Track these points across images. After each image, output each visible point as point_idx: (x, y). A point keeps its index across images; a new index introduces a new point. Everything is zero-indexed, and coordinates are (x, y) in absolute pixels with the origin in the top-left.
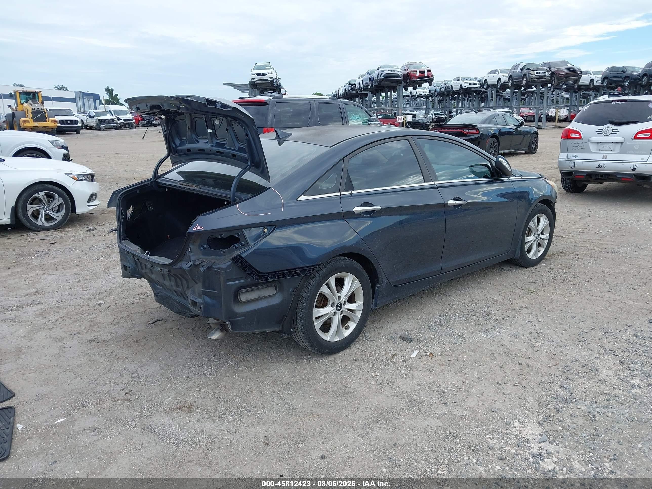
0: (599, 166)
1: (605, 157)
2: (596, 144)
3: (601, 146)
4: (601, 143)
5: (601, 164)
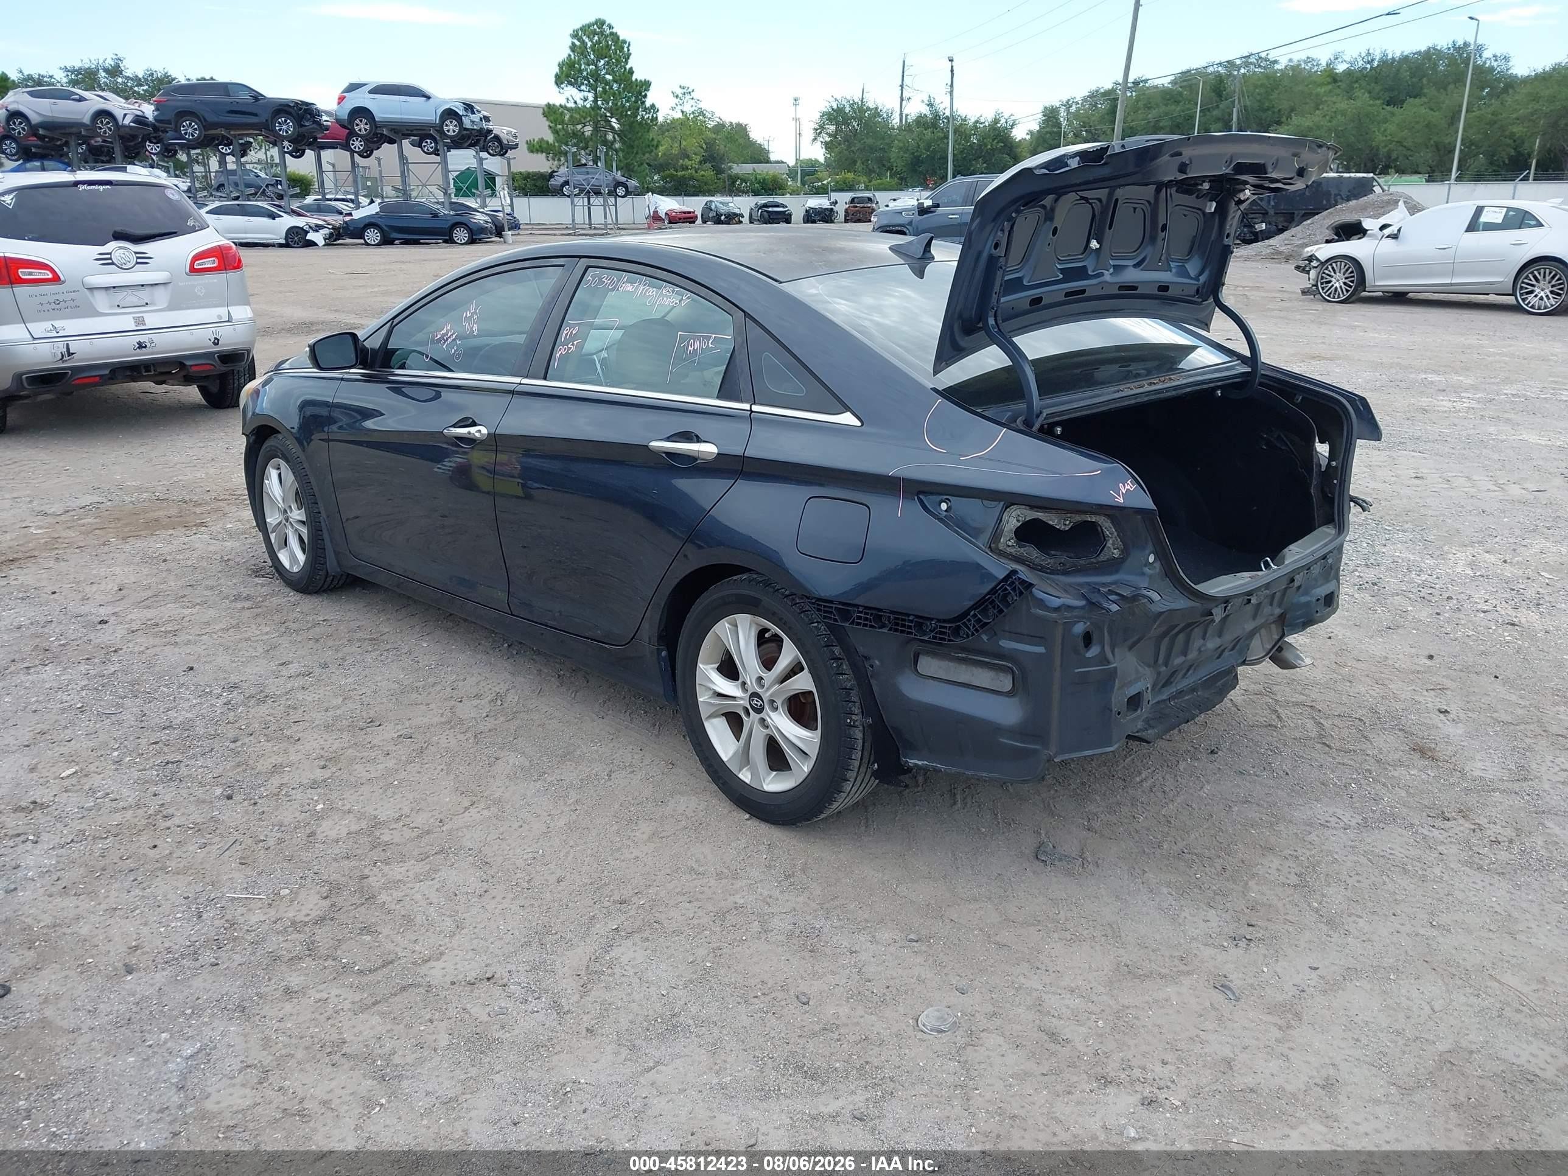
0: (141, 346)
1: (140, 321)
2: (103, 293)
3: (119, 296)
4: (114, 287)
5: (142, 339)
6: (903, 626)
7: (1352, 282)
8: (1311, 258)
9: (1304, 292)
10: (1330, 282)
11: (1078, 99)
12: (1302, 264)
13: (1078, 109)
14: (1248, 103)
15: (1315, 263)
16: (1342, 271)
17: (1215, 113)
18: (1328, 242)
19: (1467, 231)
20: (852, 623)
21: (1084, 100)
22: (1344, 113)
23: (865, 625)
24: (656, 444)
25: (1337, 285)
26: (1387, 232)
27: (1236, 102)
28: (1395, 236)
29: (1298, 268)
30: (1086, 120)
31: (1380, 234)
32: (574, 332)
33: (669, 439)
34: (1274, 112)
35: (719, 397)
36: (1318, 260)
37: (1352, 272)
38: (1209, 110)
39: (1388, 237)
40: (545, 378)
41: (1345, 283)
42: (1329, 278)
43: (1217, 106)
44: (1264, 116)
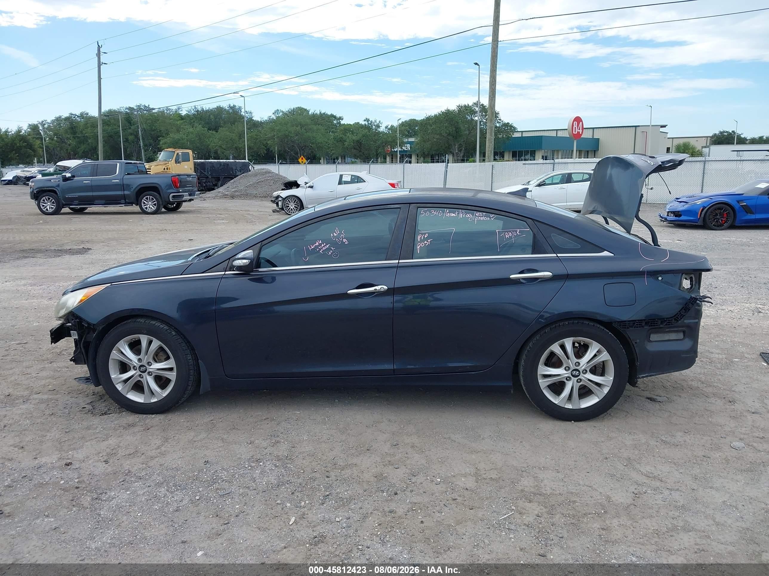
6: (654, 323)
7: (298, 206)
8: (278, 197)
9: (274, 211)
10: (289, 206)
11: (49, 121)
12: (274, 199)
13: (49, 126)
14: (145, 127)
15: (280, 199)
16: (293, 202)
17: (129, 131)
18: (282, 190)
19: (339, 184)
20: (635, 327)
21: (53, 121)
22: (192, 133)
23: (640, 327)
24: (512, 276)
25: (292, 207)
26: (308, 185)
27: (139, 126)
28: (311, 187)
29: (272, 201)
30: (57, 132)
31: (305, 186)
32: (426, 236)
33: (520, 273)
34: (158, 132)
35: (532, 254)
36: (281, 197)
37: (297, 202)
38: (125, 129)
39: (309, 187)
40: (412, 259)
41: (295, 207)
42: (288, 205)
43: (130, 128)
44: (153, 133)
